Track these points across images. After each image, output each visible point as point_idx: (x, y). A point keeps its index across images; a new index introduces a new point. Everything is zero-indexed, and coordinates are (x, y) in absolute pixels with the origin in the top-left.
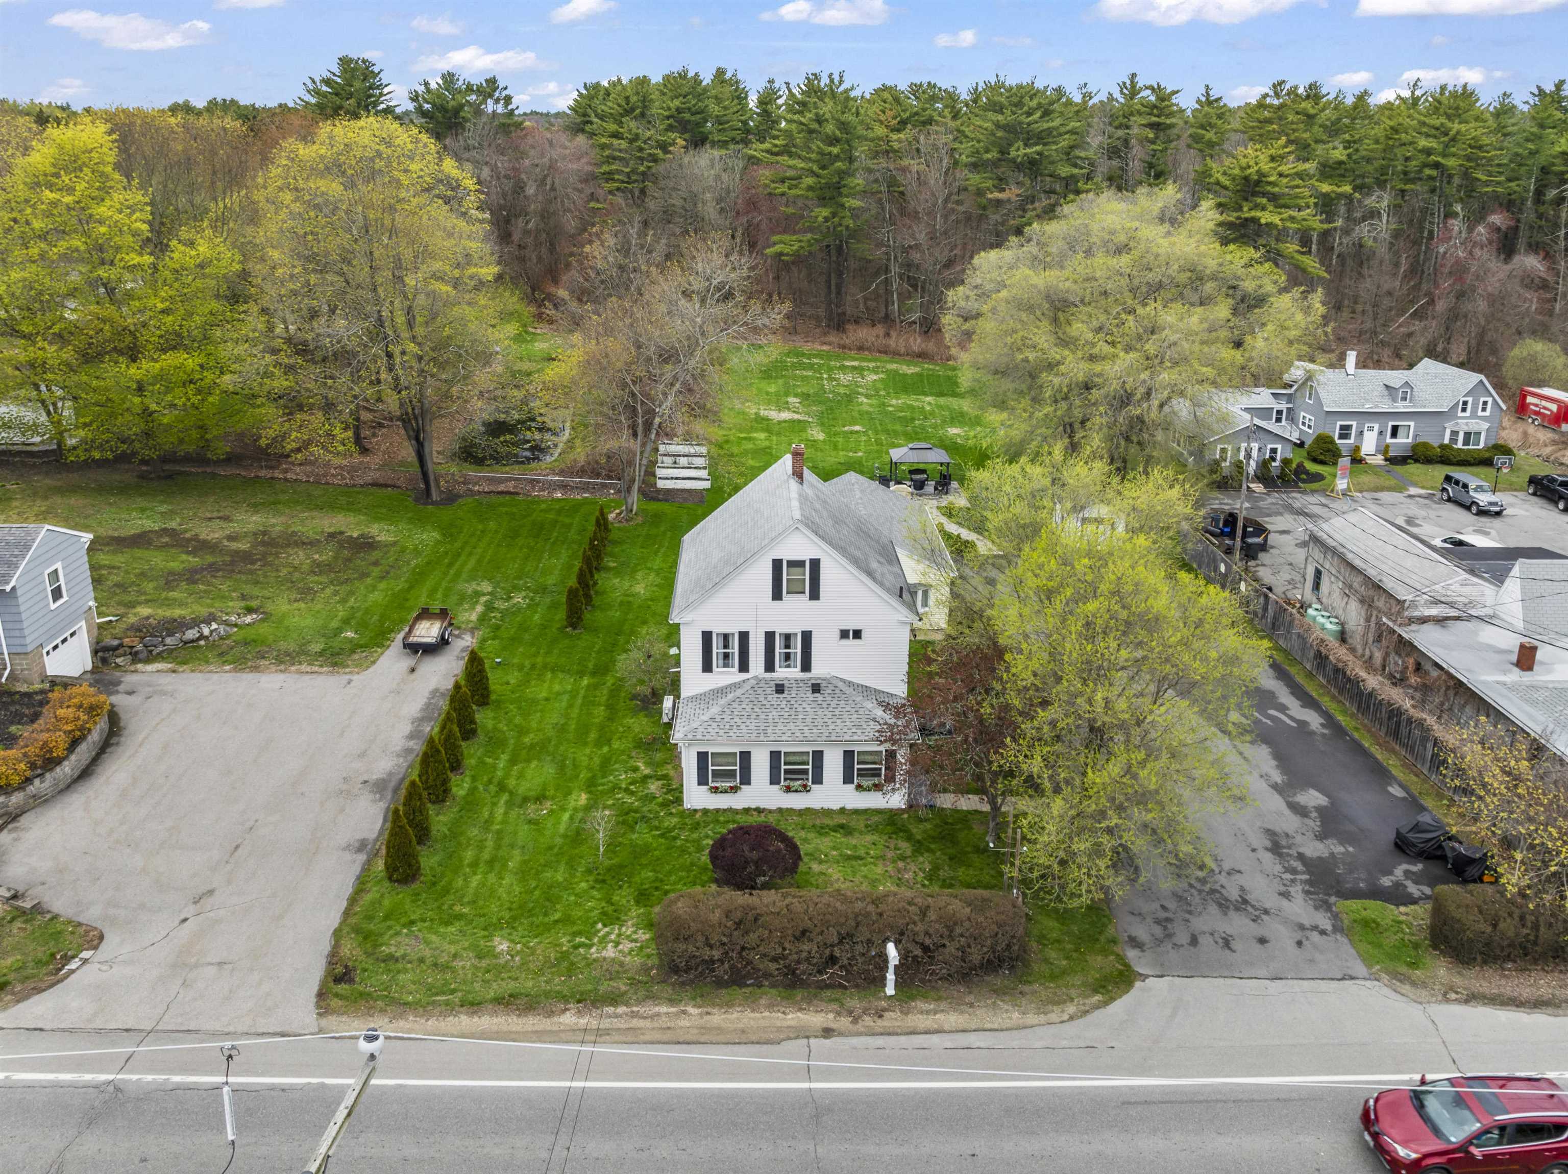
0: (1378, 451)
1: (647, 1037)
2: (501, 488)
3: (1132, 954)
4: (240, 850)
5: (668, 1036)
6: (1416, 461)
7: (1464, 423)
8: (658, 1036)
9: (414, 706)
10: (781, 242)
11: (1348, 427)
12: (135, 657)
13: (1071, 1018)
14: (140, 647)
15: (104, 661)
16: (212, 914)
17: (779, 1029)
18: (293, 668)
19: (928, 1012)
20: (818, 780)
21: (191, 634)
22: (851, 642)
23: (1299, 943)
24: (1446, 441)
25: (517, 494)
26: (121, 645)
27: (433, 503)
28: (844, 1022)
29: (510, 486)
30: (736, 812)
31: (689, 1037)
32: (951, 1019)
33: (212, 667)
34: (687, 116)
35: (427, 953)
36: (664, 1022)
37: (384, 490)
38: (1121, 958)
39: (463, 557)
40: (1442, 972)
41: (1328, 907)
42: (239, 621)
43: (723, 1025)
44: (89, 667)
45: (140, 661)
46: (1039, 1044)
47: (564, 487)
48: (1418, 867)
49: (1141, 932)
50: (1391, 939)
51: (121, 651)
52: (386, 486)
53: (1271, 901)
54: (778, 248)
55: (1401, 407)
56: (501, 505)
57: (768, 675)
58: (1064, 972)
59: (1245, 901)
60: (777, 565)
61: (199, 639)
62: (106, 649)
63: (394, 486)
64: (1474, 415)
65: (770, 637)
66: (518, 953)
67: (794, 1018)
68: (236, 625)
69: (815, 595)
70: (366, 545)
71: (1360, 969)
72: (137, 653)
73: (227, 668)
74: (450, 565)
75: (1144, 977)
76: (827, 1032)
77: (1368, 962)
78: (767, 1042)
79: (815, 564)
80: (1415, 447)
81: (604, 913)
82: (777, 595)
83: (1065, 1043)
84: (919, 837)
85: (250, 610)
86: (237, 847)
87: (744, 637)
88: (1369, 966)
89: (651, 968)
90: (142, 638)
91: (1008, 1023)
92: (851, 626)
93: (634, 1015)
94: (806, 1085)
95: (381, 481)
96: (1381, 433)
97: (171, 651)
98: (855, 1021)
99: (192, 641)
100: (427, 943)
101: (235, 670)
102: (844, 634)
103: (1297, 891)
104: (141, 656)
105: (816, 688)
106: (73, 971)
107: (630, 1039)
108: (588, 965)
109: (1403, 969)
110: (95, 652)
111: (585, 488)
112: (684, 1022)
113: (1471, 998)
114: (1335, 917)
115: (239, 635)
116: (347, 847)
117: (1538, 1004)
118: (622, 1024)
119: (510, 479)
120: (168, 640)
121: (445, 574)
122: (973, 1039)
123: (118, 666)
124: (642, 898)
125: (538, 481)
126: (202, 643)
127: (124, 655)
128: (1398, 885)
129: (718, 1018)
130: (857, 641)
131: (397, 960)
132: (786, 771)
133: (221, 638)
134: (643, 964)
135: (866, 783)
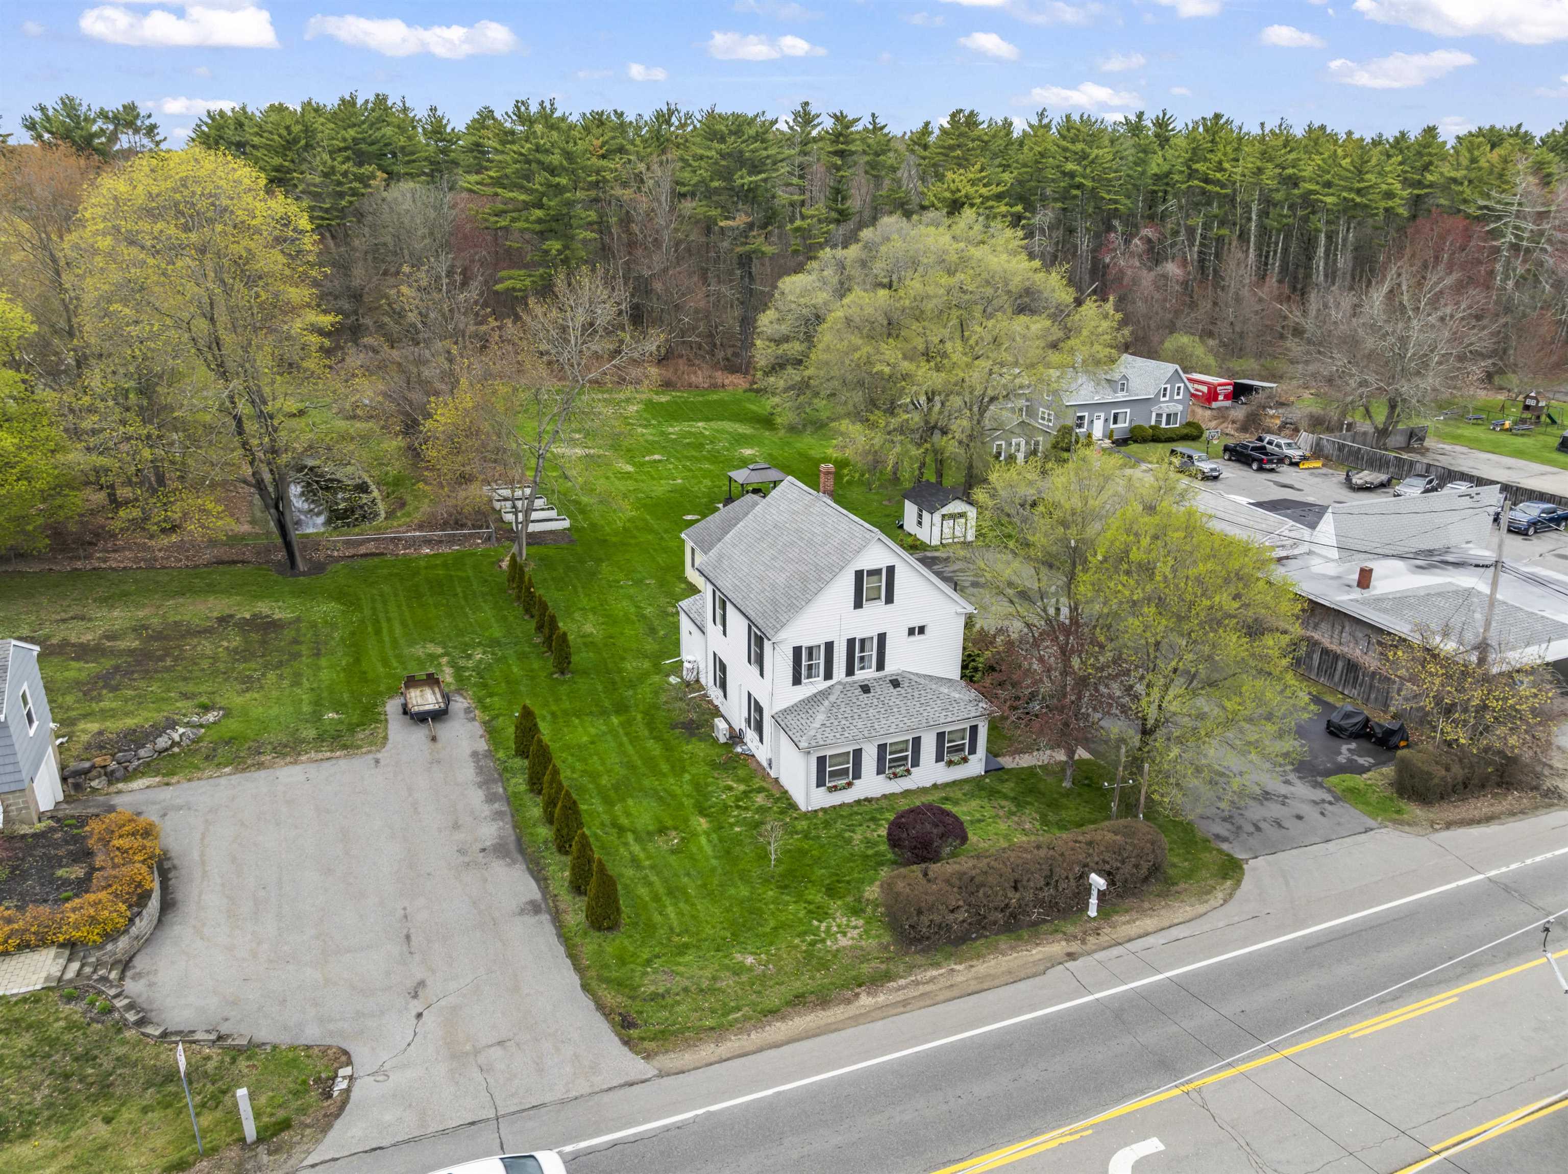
0: (1104, 436)
1: (941, 997)
2: (362, 550)
3: (1225, 846)
4: (413, 938)
5: (956, 992)
6: (1136, 441)
7: (1167, 406)
8: (948, 994)
9: (468, 772)
10: (511, 278)
11: (1081, 418)
12: (111, 777)
13: (1225, 901)
14: (113, 765)
15: (77, 787)
16: (443, 1003)
17: (1034, 963)
18: (304, 758)
19: (1128, 922)
20: (916, 763)
21: (162, 742)
22: (917, 638)
23: (1322, 814)
24: (1153, 423)
25: (382, 554)
26: (93, 767)
27: (304, 574)
28: (1075, 947)
29: (371, 547)
30: (850, 805)
31: (973, 988)
32: (1149, 923)
33: (207, 773)
34: (363, 146)
35: (687, 983)
36: (943, 982)
37: (232, 568)
38: (1220, 851)
39: (384, 625)
40: (1418, 812)
41: (1321, 785)
42: (204, 720)
43: (992, 972)
44: (61, 797)
45: (118, 780)
46: (1221, 924)
47: (428, 542)
48: (1353, 746)
49: (1220, 829)
50: (1373, 799)
51: (94, 773)
52: (234, 562)
53: (1283, 789)
54: (509, 284)
55: (1121, 396)
56: (376, 567)
57: (849, 679)
58: (1191, 870)
59: (1267, 793)
60: (859, 575)
61: (172, 746)
62: (77, 773)
63: (243, 562)
64: (1171, 400)
65: (851, 642)
66: (768, 962)
67: (1038, 953)
68: (201, 726)
69: (890, 599)
70: (270, 626)
71: (1371, 823)
72: (113, 772)
73: (227, 770)
74: (378, 632)
75: (1247, 860)
76: (1071, 956)
77: (1372, 815)
78: (1034, 975)
79: (891, 570)
80: (1133, 430)
81: (810, 912)
82: (858, 604)
83: (1236, 919)
84: (1012, 795)
85: (206, 708)
86: (408, 937)
87: (829, 646)
88: (1375, 819)
89: (888, 945)
90: (113, 755)
91: (1188, 916)
92: (916, 624)
93: (917, 983)
94: (1090, 998)
95: (226, 558)
96: (1106, 420)
97: (148, 764)
98: (1084, 942)
99: (166, 750)
100: (681, 975)
101: (236, 771)
102: (911, 632)
103: (1292, 777)
104: (118, 774)
105: (895, 683)
106: (348, 1091)
107: (929, 1002)
108: (835, 956)
109: (1396, 816)
110: (64, 779)
111: (452, 540)
112: (959, 979)
113: (1449, 825)
114: (1329, 790)
115: (214, 734)
116: (522, 912)
117: (1488, 819)
118: (912, 992)
119: (369, 540)
120: (142, 753)
121: (381, 641)
122: (1175, 933)
123: (94, 790)
124: (831, 891)
125: (400, 539)
126: (176, 750)
127: (99, 776)
128: (1350, 761)
129: (982, 968)
130: (922, 637)
131: (663, 997)
132: (891, 761)
133: (193, 741)
134: (880, 944)
135: (956, 758)
